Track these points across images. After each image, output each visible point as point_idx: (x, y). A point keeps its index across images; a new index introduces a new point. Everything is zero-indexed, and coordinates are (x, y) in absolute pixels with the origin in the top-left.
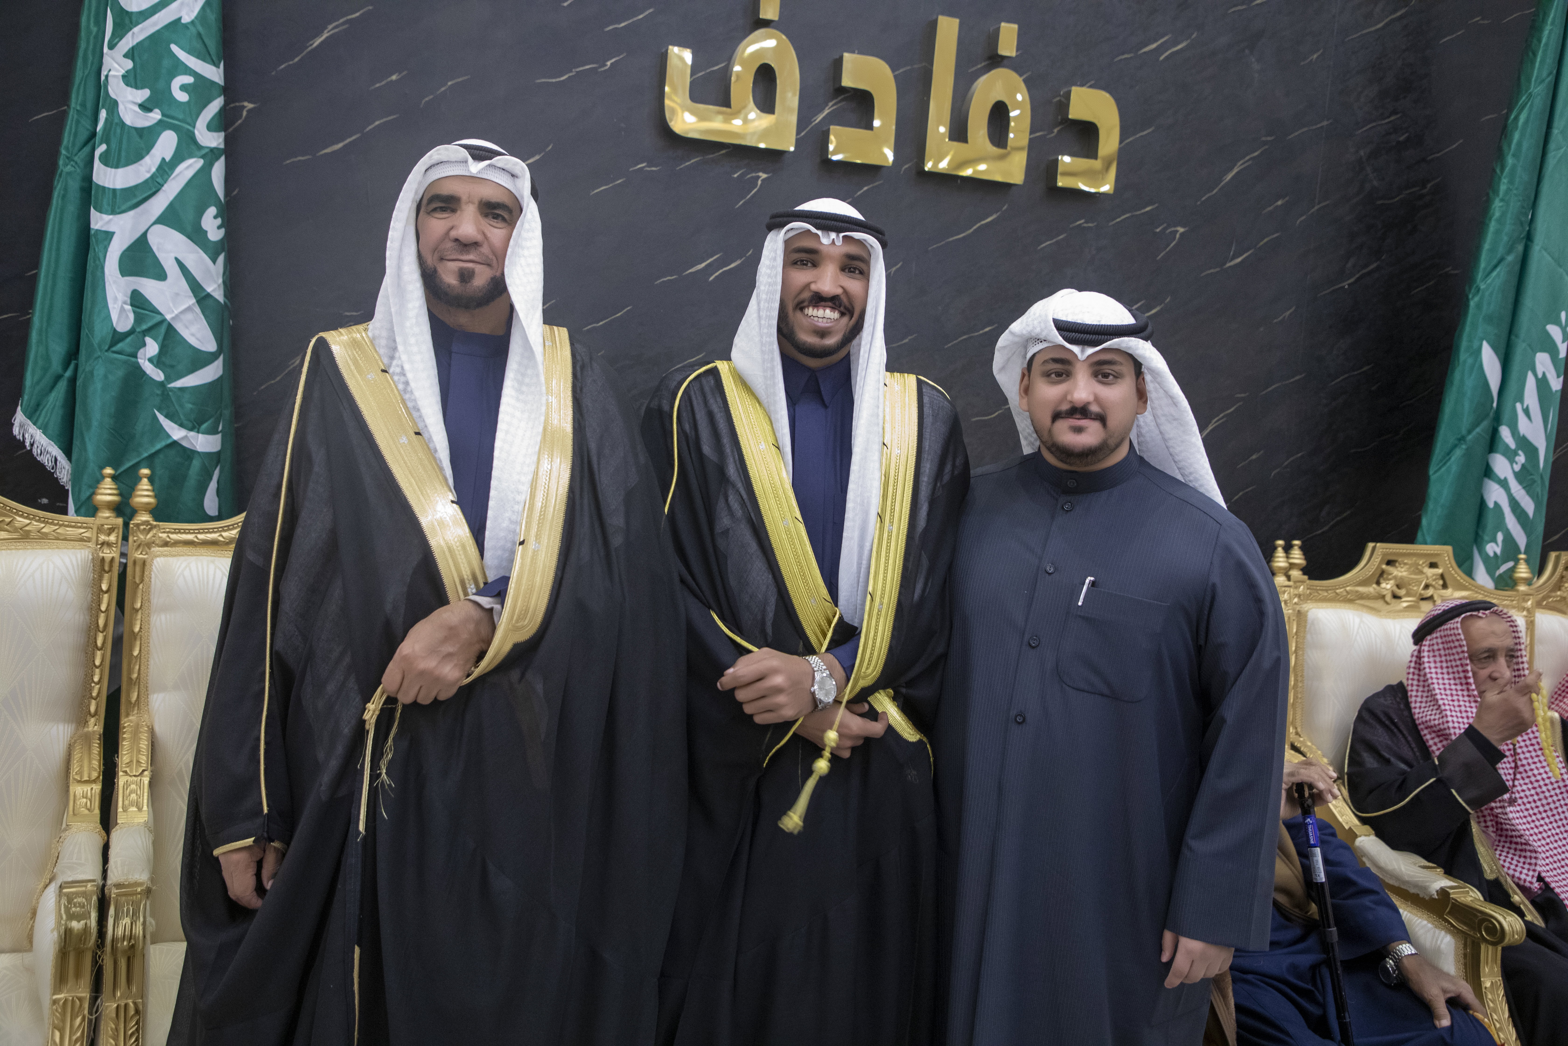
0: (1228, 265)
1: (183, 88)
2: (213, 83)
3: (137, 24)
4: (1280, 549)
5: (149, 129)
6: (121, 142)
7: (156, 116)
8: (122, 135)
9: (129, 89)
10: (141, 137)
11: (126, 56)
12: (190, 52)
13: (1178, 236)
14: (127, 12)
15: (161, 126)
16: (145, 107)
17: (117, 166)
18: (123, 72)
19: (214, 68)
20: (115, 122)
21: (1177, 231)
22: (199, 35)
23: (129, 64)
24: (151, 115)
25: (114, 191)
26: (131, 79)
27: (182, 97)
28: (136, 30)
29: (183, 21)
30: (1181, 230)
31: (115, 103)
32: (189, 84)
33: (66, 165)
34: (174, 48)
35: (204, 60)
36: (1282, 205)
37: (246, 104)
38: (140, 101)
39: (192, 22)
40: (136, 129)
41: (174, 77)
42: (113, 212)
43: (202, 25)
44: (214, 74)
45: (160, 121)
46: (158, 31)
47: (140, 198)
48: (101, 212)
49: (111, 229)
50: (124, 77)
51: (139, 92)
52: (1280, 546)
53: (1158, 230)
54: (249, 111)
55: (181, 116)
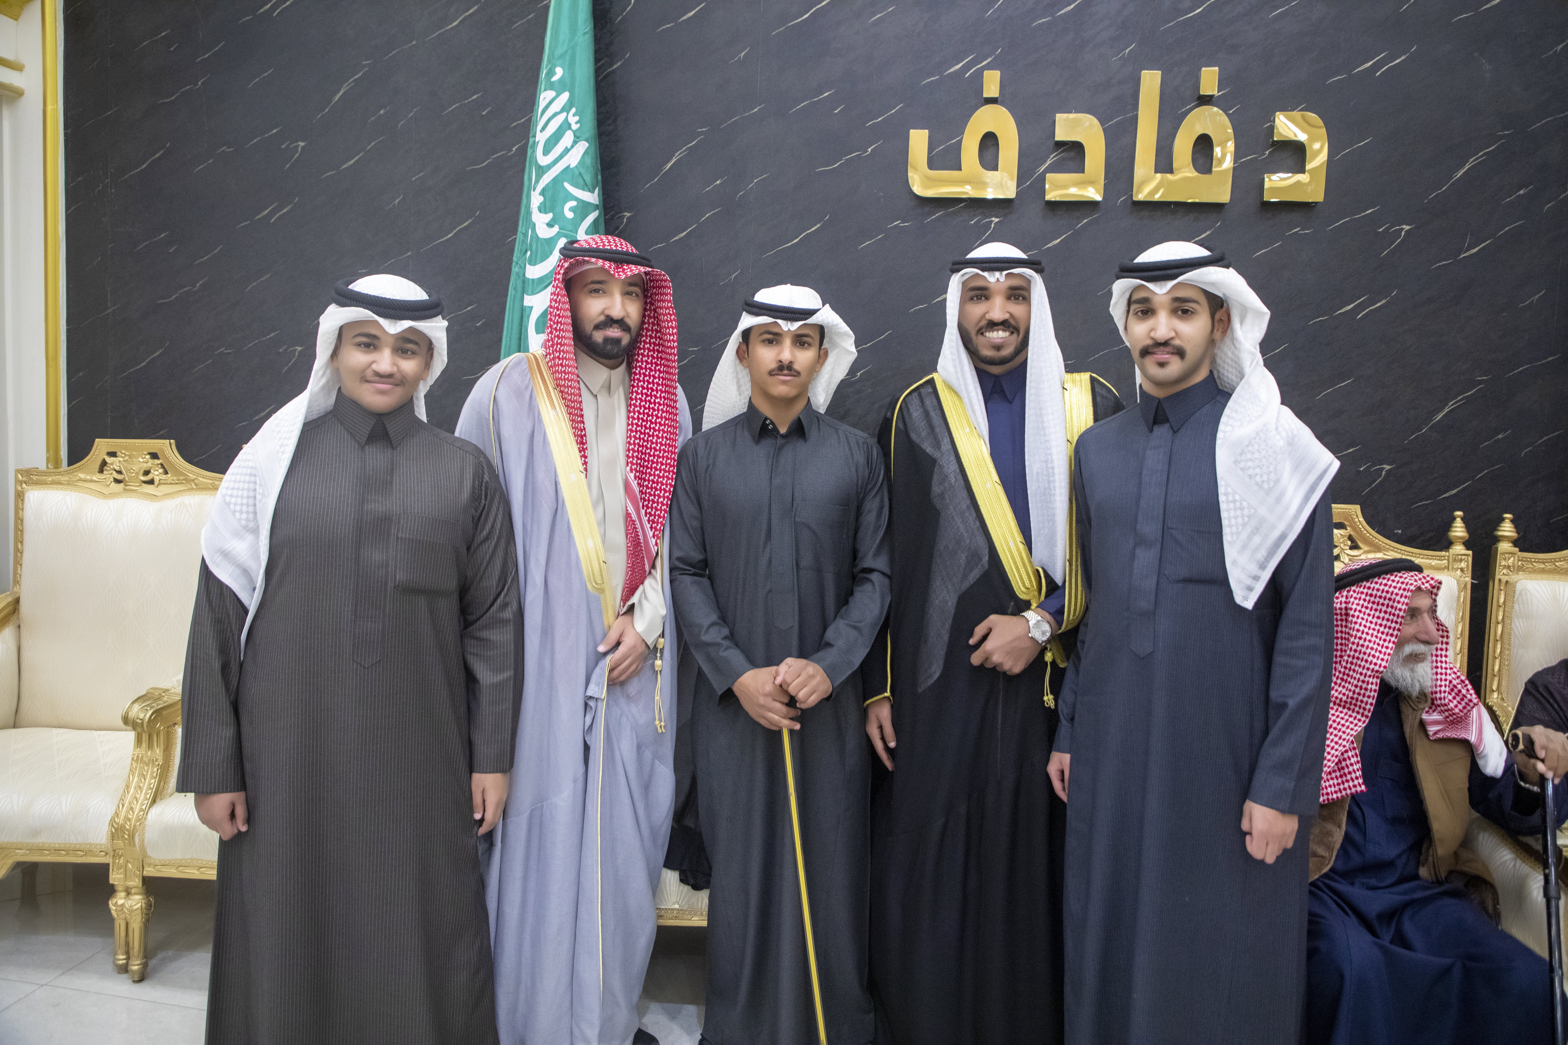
0: (1462, 256)
1: (572, 209)
2: (590, 203)
3: (546, 172)
4: (1459, 520)
5: (551, 238)
6: (537, 250)
7: (556, 229)
8: (537, 244)
9: (542, 215)
10: (547, 244)
11: (540, 194)
12: (576, 186)
13: (1403, 233)
14: (540, 166)
15: (558, 236)
16: (550, 225)
17: (535, 264)
18: (538, 204)
19: (590, 194)
20: (535, 236)
21: (1403, 229)
22: (580, 174)
23: (541, 199)
24: (553, 229)
25: (533, 280)
26: (543, 209)
27: (570, 215)
28: (545, 177)
29: (571, 167)
30: (1407, 228)
31: (534, 225)
32: (575, 207)
33: (515, 267)
34: (566, 185)
35: (583, 190)
36: (1523, 195)
37: (626, 214)
38: (547, 222)
39: (576, 167)
40: (545, 239)
41: (566, 202)
42: (533, 294)
43: (583, 167)
44: (592, 197)
45: (558, 232)
46: (557, 175)
47: (547, 283)
48: (527, 294)
49: (531, 305)
50: (539, 207)
51: (548, 215)
52: (1459, 516)
53: (1381, 230)
54: (629, 218)
55: (570, 228)
